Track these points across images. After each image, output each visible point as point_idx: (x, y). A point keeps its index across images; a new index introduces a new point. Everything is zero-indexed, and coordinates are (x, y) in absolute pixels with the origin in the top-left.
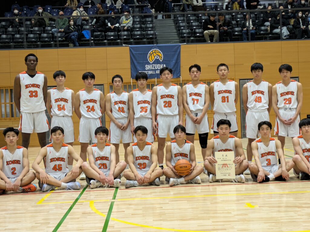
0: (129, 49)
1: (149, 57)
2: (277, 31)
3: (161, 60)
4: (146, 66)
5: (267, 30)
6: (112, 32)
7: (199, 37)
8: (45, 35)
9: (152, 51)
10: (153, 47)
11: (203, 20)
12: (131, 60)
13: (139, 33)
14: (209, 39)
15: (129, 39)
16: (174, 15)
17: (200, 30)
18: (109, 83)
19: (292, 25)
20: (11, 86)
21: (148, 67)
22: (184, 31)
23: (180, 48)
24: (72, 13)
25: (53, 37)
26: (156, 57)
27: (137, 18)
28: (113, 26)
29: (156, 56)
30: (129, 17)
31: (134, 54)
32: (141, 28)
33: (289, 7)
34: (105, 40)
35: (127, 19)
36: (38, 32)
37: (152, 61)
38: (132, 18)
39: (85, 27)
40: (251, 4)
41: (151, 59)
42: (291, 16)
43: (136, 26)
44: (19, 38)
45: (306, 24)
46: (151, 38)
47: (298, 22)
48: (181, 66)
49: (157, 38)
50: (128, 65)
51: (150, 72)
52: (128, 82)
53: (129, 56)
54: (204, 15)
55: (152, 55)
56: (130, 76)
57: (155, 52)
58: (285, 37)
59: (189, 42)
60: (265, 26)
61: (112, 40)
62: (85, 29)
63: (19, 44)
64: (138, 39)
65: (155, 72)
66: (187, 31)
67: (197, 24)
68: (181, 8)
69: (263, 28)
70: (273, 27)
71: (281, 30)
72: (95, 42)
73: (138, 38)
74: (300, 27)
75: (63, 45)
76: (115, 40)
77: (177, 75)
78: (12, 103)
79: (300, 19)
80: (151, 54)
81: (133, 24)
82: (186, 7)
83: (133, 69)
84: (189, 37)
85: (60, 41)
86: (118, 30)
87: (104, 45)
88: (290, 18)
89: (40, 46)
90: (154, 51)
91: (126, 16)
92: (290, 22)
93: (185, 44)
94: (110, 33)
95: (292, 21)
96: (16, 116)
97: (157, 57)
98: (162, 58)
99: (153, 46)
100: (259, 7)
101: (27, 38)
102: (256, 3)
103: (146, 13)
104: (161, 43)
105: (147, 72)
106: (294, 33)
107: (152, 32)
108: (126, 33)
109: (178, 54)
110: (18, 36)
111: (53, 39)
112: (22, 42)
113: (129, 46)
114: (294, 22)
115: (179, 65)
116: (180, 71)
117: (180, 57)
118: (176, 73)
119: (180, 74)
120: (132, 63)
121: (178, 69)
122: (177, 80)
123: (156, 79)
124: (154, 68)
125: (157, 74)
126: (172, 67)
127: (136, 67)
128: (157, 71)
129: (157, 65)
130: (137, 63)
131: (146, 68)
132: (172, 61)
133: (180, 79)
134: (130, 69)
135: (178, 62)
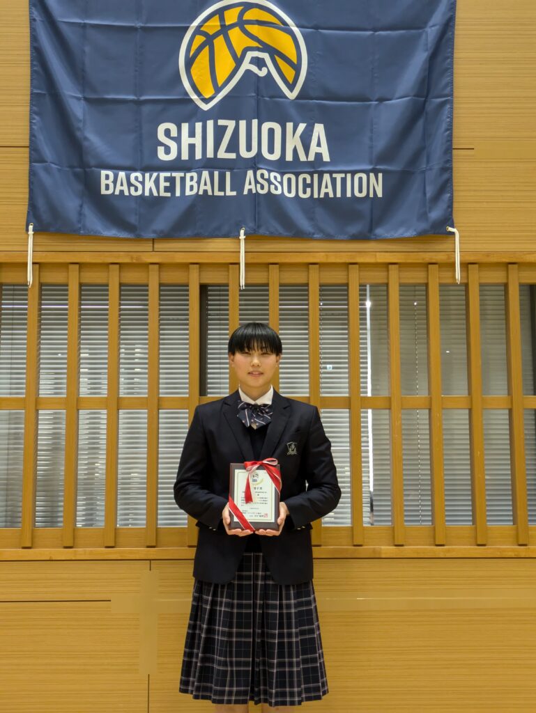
1: (189, 62)
3: (291, 87)
4: (161, 129)
9: (220, 13)
12: (34, 73)
21: (176, 139)
26: (246, 65)
29: (250, 55)
37: (218, 90)
48: (456, 143)
50: (8, 117)
51: (194, 185)
52: (1, 260)
53: (25, 42)
56: (24, 208)
57: (241, 23)
65: (238, 184)
77: (422, 217)
80: (209, 40)
83: (46, 152)
90: (231, 17)
97: (259, 63)
115: (443, 134)
116: (446, 186)
117: (449, 70)
118: (413, 196)
119: (450, 206)
120: (48, 100)
121: (436, 164)
122: (428, 257)
123: (242, 237)
124: (228, 150)
125: (255, 197)
126: (381, 144)
127: (78, 134)
128: (250, 173)
129: (255, 122)
130: (86, 99)
131: (161, 150)
132: (381, 100)
133: (445, 246)
134: (25, 153)
135: (430, 107)
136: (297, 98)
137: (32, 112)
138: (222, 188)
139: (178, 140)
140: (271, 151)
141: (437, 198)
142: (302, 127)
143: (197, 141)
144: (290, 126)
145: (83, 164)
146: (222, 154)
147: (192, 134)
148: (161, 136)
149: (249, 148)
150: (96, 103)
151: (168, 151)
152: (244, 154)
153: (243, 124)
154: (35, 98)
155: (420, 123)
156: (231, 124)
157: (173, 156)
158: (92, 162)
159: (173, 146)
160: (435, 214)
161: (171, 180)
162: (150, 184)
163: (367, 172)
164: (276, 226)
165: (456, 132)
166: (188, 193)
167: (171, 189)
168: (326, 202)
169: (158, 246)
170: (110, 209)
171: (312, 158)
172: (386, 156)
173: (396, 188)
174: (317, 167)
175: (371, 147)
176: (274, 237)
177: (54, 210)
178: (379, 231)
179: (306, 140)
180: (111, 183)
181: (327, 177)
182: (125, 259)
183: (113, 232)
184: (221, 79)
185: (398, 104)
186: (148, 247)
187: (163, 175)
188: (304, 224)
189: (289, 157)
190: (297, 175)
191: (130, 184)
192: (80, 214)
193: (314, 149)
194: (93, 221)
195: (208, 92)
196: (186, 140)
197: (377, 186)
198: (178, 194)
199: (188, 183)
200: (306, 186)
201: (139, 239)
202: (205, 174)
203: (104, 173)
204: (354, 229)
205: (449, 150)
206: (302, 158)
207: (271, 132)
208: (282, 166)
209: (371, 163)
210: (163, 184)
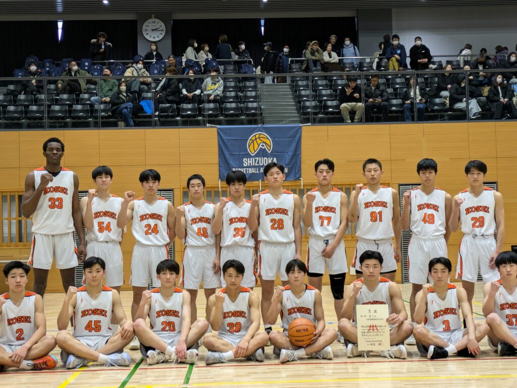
0: (216, 132)
1: (249, 146)
2: (461, 105)
3: (269, 151)
4: (244, 159)
5: (444, 104)
6: (189, 103)
7: (332, 113)
8: (79, 107)
9: (255, 136)
10: (257, 130)
11: (339, 85)
12: (219, 149)
13: (233, 105)
14: (349, 117)
15: (216, 116)
16: (292, 77)
17: (334, 103)
18: (182, 187)
19: (486, 97)
20: (20, 190)
21: (247, 162)
22: (308, 104)
23: (301, 131)
24: (124, 72)
25: (92, 110)
26: (260, 146)
27: (231, 81)
28: (192, 94)
29: (261, 144)
30: (217, 80)
31: (225, 140)
32: (236, 97)
33: (481, 68)
34: (178, 116)
35: (214, 82)
36: (67, 102)
37: (255, 152)
38: (222, 81)
39: (145, 95)
40: (419, 61)
41: (252, 149)
42: (484, 82)
43: (228, 94)
44: (37, 112)
45: (509, 94)
46: (254, 115)
47: (495, 92)
48: (302, 161)
49: (263, 115)
50: (215, 158)
51: (251, 171)
52: (214, 186)
53: (217, 142)
54: (341, 77)
55: (255, 142)
56: (218, 176)
57: (259, 138)
58: (474, 115)
59: (315, 122)
60: (441, 97)
61: (189, 116)
62: (144, 98)
63: (36, 121)
64: (232, 115)
65: (259, 170)
66: (313, 103)
67: (329, 92)
68: (304, 66)
69: (437, 100)
70: (454, 100)
71: (468, 104)
72: (161, 119)
73: (232, 113)
74: (498, 101)
75: (109, 123)
76: (194, 116)
77: (295, 176)
78: (20, 219)
79: (499, 88)
80: (253, 141)
81: (223, 91)
82: (311, 65)
83: (222, 165)
84: (316, 114)
85: (103, 117)
86: (199, 100)
87: (175, 124)
88: (482, 84)
89: (70, 124)
90: (257, 136)
91: (213, 77)
92: (482, 91)
93: (309, 125)
94: (185, 106)
95: (486, 90)
96: (27, 241)
97: (263, 146)
98: (270, 147)
99: (256, 128)
100: (431, 66)
101: (49, 112)
102: (426, 60)
103: (246, 73)
104: (269, 122)
105: (246, 170)
106: (489, 110)
107: (255, 105)
108: (212, 105)
109: (298, 142)
110: (34, 108)
111: (92, 113)
112: (41, 118)
113: (216, 127)
114: (489, 91)
115: (299, 162)
116: (300, 170)
117: (300, 147)
118: (293, 172)
119: (301, 174)
120: (222, 154)
121: (298, 166)
122: (296, 184)
123: (260, 181)
124: (257, 164)
126: (287, 162)
127: (229, 162)
129: (262, 158)
130: (229, 154)
132: (287, 153)
133: (299, 182)
135: (296, 154)
137: (219, 157)
138: (256, 171)
141: (297, 173)
144: (269, 158)
145: (229, 167)
149: (261, 163)
150: (231, 155)
151: (245, 164)
155: (295, 157)
156: (257, 158)
160: (297, 176)
165: (302, 159)
173: (290, 170)
184: (255, 149)
185: (291, 153)
195: (253, 152)
196: (249, 162)
198: (248, 173)
202: (253, 169)
207: (266, 160)
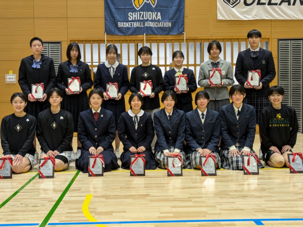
1: (134, 0)
3: (154, 5)
4: (129, 13)
12: (105, 3)
18: (69, 40)
26: (145, 1)
37: (140, 6)
41: (137, 3)
48: (185, 16)
50: (101, 12)
52: (100, 39)
56: (104, 30)
65: (144, 24)
77: (178, 30)
83: (108, 19)
97: (148, 0)
98: (155, 1)
115: (182, 14)
116: (183, 24)
117: (184, 1)
118: (177, 26)
119: (184, 28)
120: (108, 8)
121: (181, 20)
122: (179, 38)
123: (145, 35)
124: (142, 18)
125: (147, 27)
126: (171, 16)
127: (114, 15)
128: (146, 22)
129: (147, 12)
130: (115, 8)
131: (129, 18)
132: (171, 7)
133: (183, 36)
134: (104, 19)
135: (180, 9)
136: (155, 7)
137: (105, 11)
138: (141, 25)
139: (132, 16)
140: (150, 18)
141: (181, 27)
142: (156, 13)
143: (136, 16)
144: (153, 13)
145: (115, 21)
146: (141, 19)
147: (135, 15)
148: (129, 15)
149: (146, 17)
150: (117, 9)
151: (130, 18)
152: (145, 18)
153: (145, 12)
154: (105, 8)
155: (178, 12)
156: (142, 13)
157: (131, 19)
158: (117, 21)
159: (132, 17)
160: (181, 30)
161: (131, 24)
162: (127, 25)
163: (168, 22)
164: (151, 33)
165: (185, 14)
166: (135, 26)
167: (131, 26)
168: (160, 28)
169: (129, 37)
170: (120, 30)
171: (158, 19)
172: (171, 19)
173: (173, 25)
174: (158, 21)
175: (169, 17)
176: (150, 35)
177: (110, 30)
178: (170, 33)
179: (157, 16)
180: (121, 25)
181: (160, 23)
182: (123, 39)
183: (121, 34)
184: (140, 3)
185: (174, 8)
186: (127, 37)
187: (130, 23)
188: (156, 32)
189: (153, 19)
190: (155, 22)
191: (124, 25)
192: (115, 31)
193: (158, 17)
194: (117, 32)
195: (138, 6)
196: (134, 16)
197: (170, 25)
198: (133, 26)
199: (135, 24)
200: (157, 25)
201: (126, 35)
202: (138, 23)
203: (119, 23)
204: (165, 33)
205: (184, 17)
206: (156, 19)
207: (150, 14)
208: (152, 21)
209: (169, 20)
210: (130, 25)
